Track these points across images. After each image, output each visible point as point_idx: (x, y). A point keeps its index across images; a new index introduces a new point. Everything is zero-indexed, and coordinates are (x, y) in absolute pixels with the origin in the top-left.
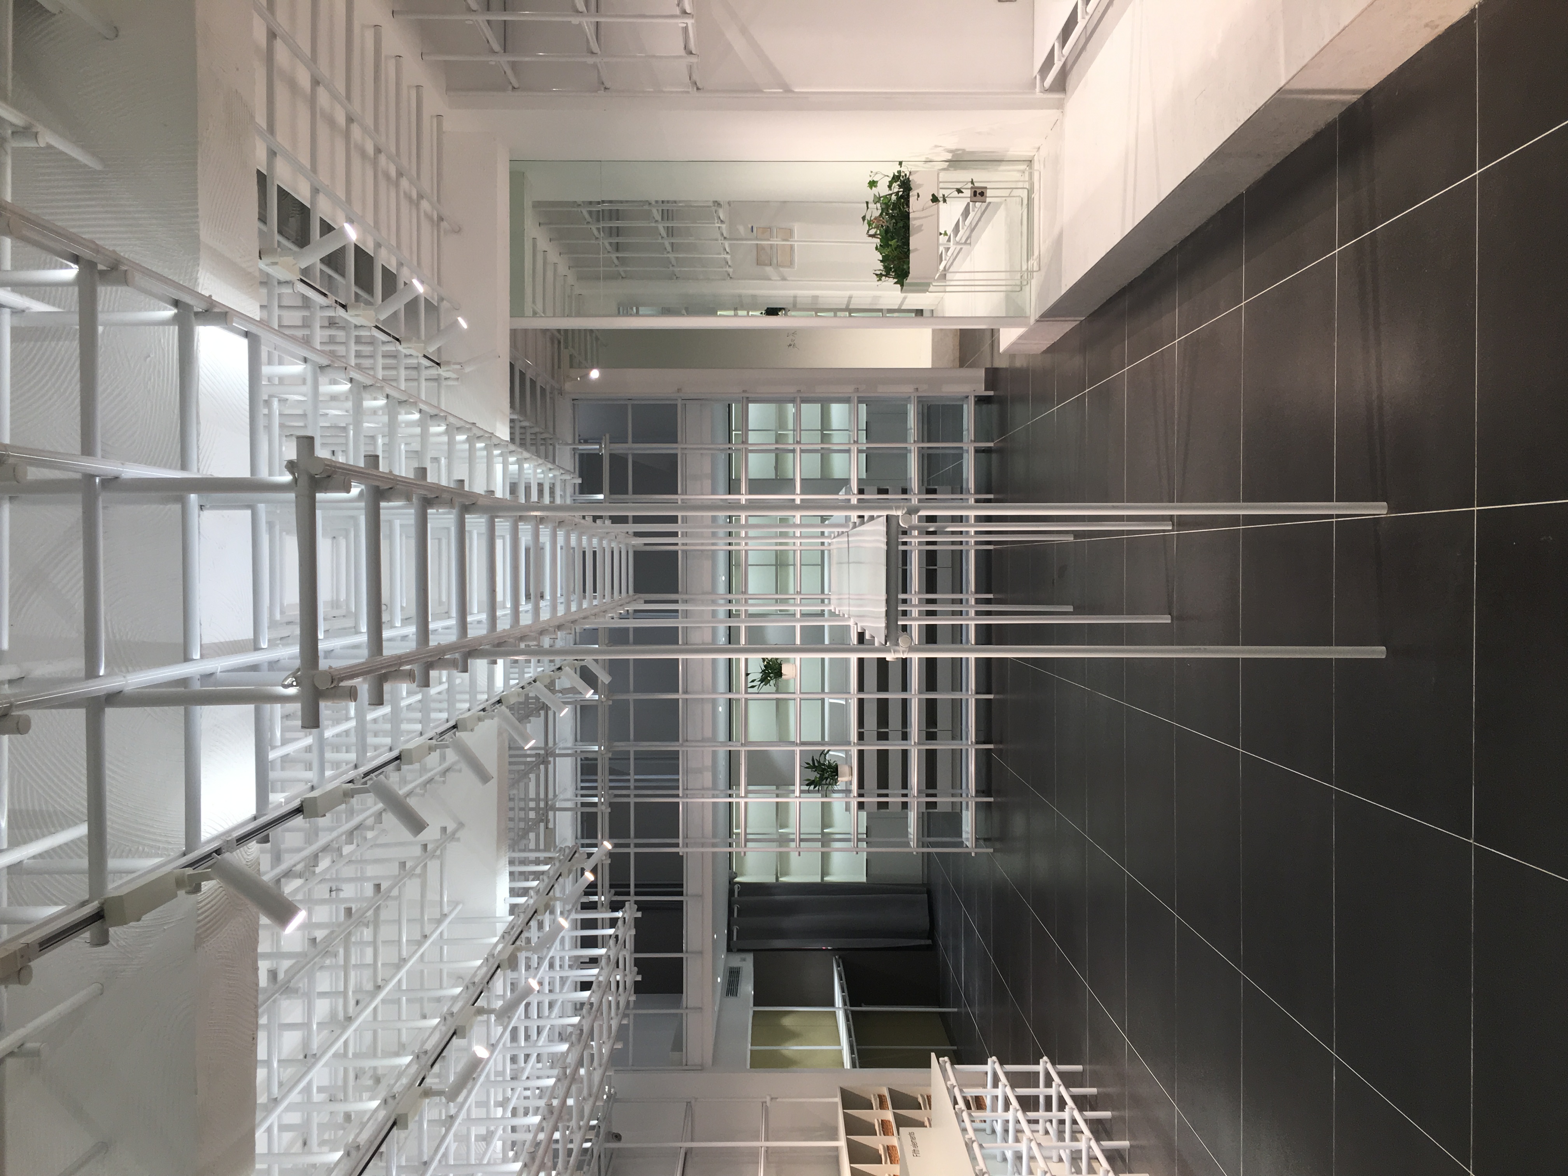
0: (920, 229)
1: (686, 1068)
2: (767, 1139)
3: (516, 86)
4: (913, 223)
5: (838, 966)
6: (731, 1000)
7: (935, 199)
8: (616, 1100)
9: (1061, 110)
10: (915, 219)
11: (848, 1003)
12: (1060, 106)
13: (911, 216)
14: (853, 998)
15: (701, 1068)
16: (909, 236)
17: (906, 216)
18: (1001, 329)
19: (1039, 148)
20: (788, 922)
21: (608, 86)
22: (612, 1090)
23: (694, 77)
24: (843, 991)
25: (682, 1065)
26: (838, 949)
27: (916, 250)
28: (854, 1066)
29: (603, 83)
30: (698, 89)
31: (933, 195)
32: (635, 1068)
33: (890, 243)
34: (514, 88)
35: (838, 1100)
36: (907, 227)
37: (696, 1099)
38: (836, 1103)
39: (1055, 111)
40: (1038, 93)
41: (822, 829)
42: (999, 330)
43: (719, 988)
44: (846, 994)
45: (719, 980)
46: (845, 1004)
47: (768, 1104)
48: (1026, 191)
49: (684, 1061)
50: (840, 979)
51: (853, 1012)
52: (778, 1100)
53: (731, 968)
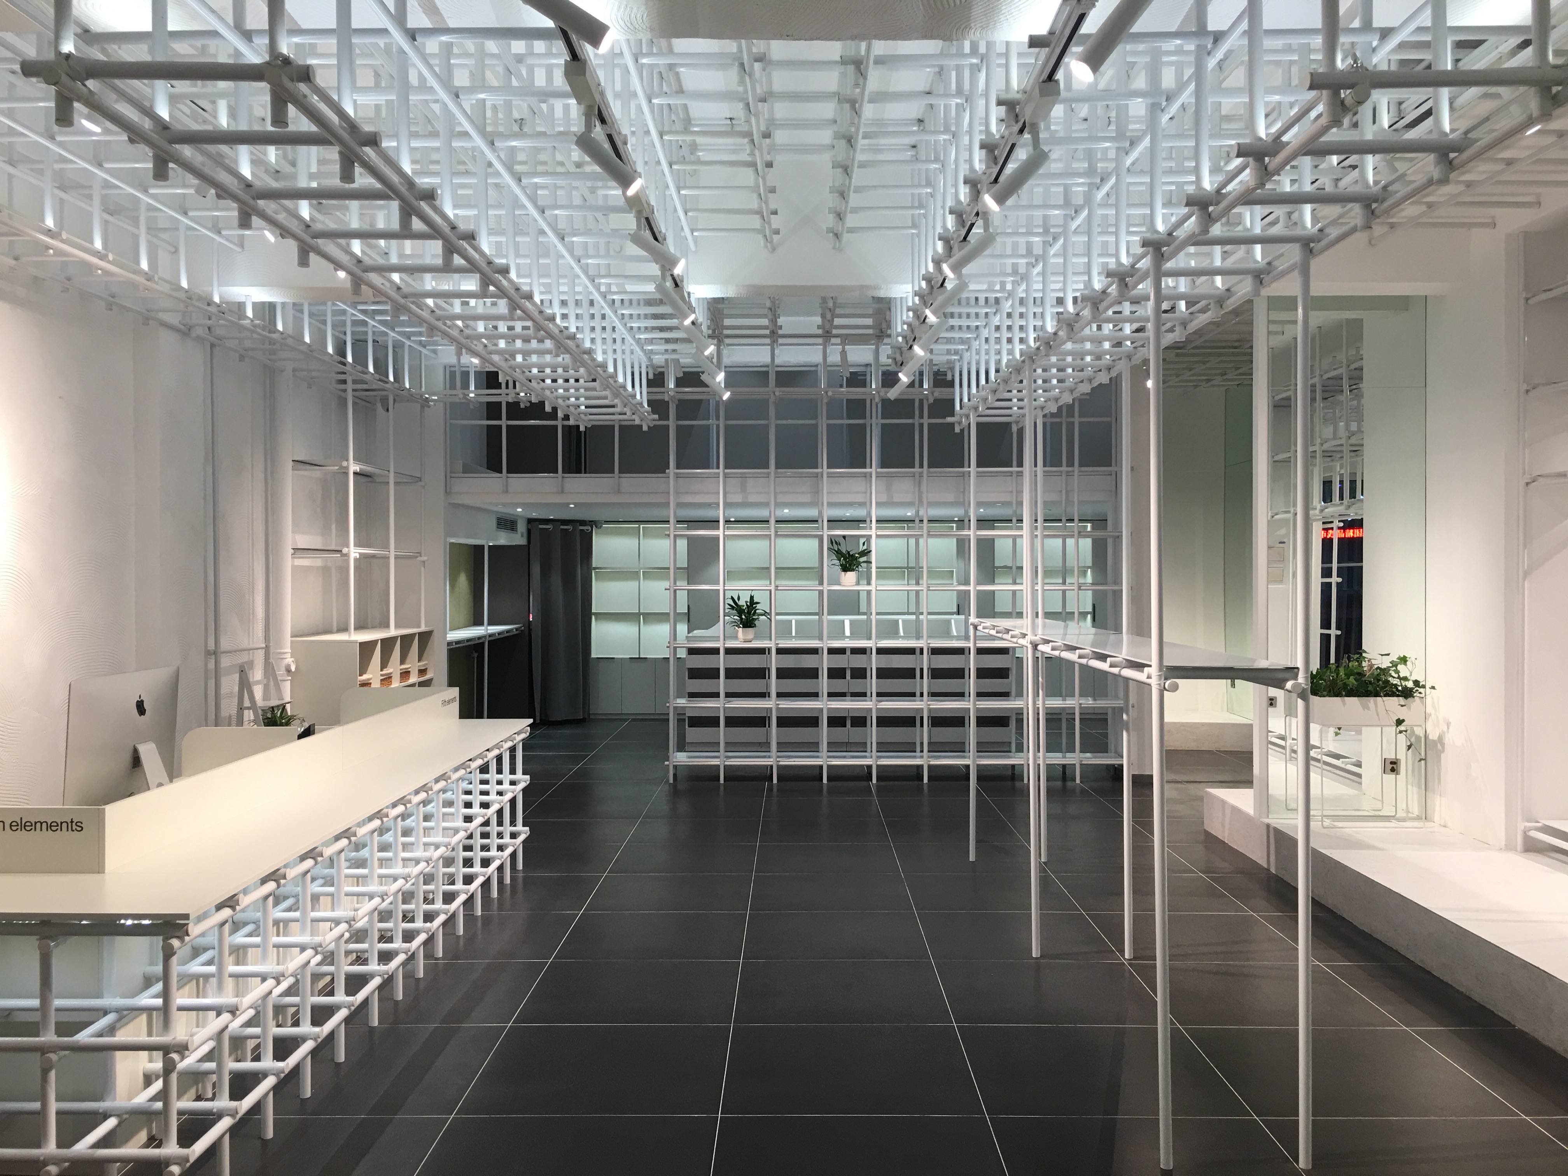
0: (1365, 707)
1: (448, 477)
2: (396, 557)
3: (1530, 302)
4: (1371, 700)
5: (517, 629)
6: (494, 523)
7: (1399, 722)
8: (422, 407)
9: (1503, 847)
10: (1376, 704)
11: (491, 638)
12: (1509, 847)
13: (1379, 699)
14: (496, 642)
15: (447, 492)
16: (1358, 696)
17: (1377, 695)
18: (1252, 790)
19: (1445, 826)
20: (556, 580)
21: (1530, 393)
22: (431, 403)
23: (1541, 480)
24: (499, 634)
25: (451, 473)
26: (530, 630)
27: (1344, 704)
28: (449, 644)
29: (1534, 388)
30: (1527, 484)
31: (1403, 721)
32: (448, 424)
33: (1352, 677)
34: (1527, 299)
35: (423, 628)
36: (1367, 694)
37: (424, 487)
38: (419, 626)
39: (1504, 843)
40: (1522, 825)
41: (643, 614)
42: (1252, 788)
43: (509, 511)
44: (497, 636)
45: (519, 510)
46: (490, 635)
47: (419, 559)
48: (1393, 814)
49: (453, 475)
50: (508, 631)
51: (483, 644)
52: (423, 569)
53: (516, 522)
